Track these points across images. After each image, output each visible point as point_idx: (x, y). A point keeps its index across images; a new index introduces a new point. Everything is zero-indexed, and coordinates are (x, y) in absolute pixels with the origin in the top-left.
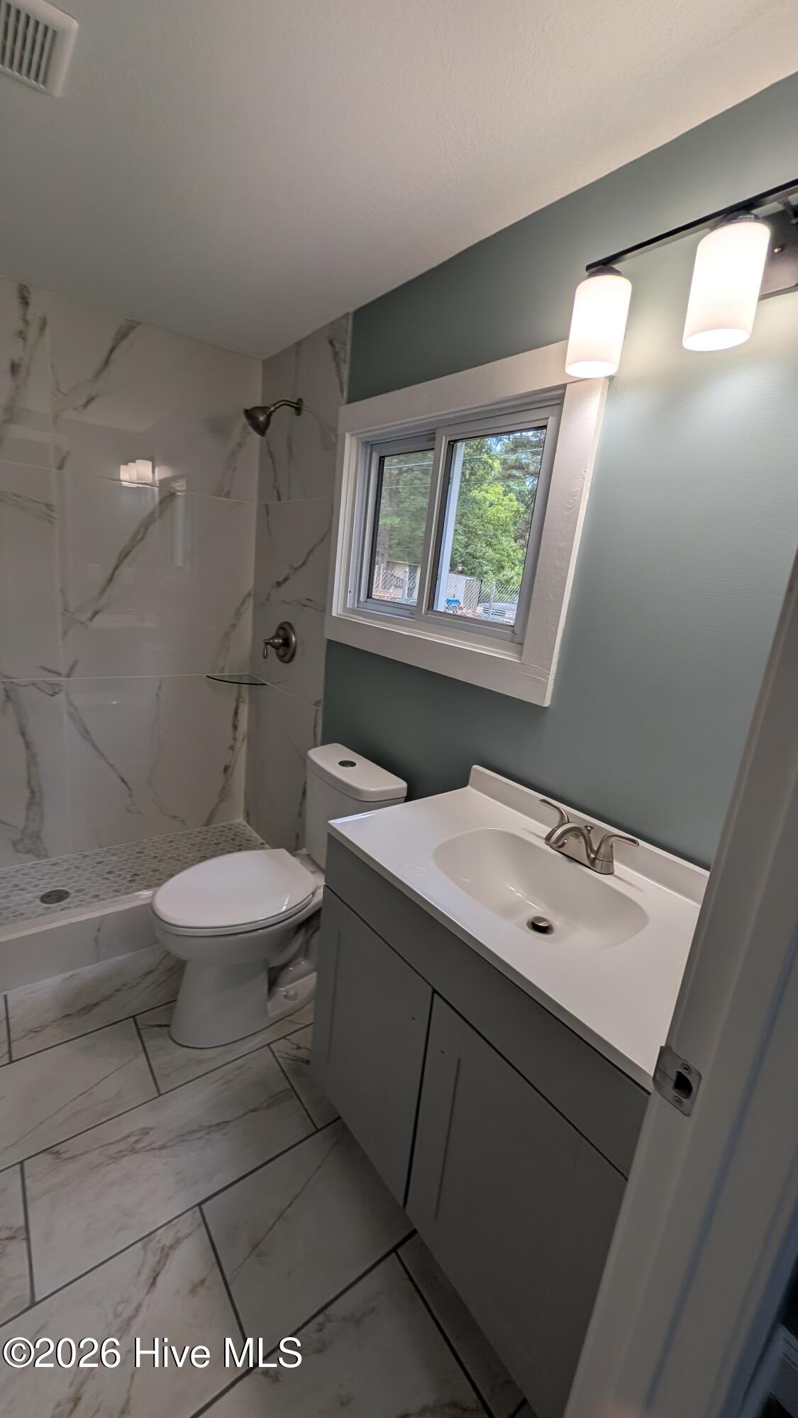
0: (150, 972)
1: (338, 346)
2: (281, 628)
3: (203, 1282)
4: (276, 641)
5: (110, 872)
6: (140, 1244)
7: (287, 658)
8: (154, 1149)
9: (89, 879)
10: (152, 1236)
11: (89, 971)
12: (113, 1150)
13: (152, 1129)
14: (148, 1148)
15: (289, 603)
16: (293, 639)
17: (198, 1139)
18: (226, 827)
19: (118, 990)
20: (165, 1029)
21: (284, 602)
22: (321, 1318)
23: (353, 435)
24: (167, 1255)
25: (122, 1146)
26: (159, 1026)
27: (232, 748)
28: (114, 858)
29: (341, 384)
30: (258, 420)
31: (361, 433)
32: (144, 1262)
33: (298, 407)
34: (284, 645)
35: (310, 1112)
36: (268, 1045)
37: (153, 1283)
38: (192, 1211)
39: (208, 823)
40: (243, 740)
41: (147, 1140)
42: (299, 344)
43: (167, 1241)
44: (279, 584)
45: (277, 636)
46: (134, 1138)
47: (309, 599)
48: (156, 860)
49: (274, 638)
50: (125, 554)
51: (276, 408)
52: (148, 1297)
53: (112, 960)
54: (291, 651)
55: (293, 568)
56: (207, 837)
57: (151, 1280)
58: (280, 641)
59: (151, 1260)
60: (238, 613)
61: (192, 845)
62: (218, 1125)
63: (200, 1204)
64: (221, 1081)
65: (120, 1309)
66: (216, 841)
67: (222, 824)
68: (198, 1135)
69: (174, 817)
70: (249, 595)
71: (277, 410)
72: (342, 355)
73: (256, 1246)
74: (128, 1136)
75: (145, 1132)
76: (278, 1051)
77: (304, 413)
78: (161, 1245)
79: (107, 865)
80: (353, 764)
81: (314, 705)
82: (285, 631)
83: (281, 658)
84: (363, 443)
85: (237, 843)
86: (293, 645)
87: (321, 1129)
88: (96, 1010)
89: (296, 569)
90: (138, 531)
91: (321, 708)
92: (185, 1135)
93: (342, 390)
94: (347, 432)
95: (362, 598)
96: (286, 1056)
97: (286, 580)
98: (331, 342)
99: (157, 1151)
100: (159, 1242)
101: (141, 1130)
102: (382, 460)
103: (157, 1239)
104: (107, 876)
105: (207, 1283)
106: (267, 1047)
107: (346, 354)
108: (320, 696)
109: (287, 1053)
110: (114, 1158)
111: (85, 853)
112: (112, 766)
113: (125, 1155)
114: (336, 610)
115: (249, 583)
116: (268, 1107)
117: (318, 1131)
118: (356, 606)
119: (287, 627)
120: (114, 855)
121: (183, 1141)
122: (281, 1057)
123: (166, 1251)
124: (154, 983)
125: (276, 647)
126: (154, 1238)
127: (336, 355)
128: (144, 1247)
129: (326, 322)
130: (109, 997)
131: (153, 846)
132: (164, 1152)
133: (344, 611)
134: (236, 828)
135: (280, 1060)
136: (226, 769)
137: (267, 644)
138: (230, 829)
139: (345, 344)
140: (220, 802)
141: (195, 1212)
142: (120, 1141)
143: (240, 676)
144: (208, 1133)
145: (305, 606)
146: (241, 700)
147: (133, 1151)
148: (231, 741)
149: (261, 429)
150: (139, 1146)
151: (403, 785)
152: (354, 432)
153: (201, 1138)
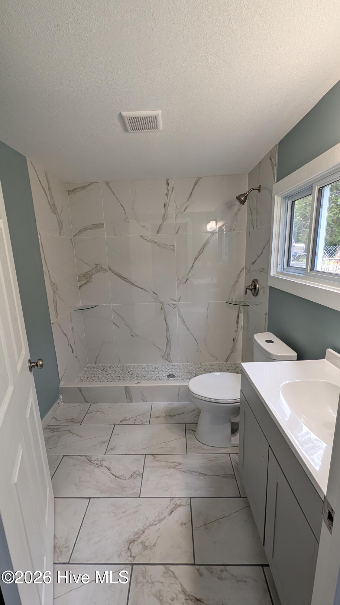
0: (194, 411)
1: (273, 160)
2: (253, 281)
3: (185, 524)
4: (251, 287)
5: (189, 372)
6: (170, 498)
7: (255, 294)
8: (181, 471)
9: (182, 373)
10: (174, 498)
11: (176, 404)
12: (169, 464)
13: (182, 464)
14: (179, 469)
15: (257, 271)
16: (258, 286)
17: (195, 475)
18: (233, 363)
19: (182, 413)
20: (194, 432)
21: (255, 270)
22: (223, 567)
23: (278, 196)
24: (177, 508)
25: (172, 465)
26: (193, 430)
27: (236, 331)
28: (192, 368)
29: (274, 175)
30: (242, 199)
31: (282, 194)
32: (169, 505)
33: (259, 189)
34: (254, 289)
35: (239, 488)
36: (229, 454)
37: (171, 513)
38: (187, 498)
39: (226, 361)
40: (241, 328)
41: (179, 467)
42: (260, 163)
43: (178, 503)
44: (253, 263)
45: (252, 285)
46: (176, 464)
47: (263, 269)
48: (205, 371)
49: (250, 286)
50: (196, 258)
51: (249, 193)
52: (168, 516)
53: (183, 402)
54: (257, 291)
55: (257, 256)
56: (225, 366)
57: (170, 512)
58: (252, 287)
59: (172, 506)
60: (239, 276)
61: (218, 368)
62: (203, 474)
63: (191, 498)
64: (208, 459)
65: (160, 514)
66: (228, 368)
67: (232, 362)
68: (196, 474)
69: (214, 356)
70: (244, 268)
71: (250, 193)
72: (274, 163)
73: (206, 524)
74: (174, 462)
75: (180, 464)
76: (233, 458)
77: (261, 191)
78: (176, 503)
79: (189, 369)
80: (272, 342)
81: (265, 315)
82: (255, 282)
83: (253, 294)
84: (284, 198)
85: (236, 371)
86: (258, 289)
87: (242, 497)
88: (174, 417)
89: (259, 256)
90: (201, 250)
91: (267, 316)
92: (192, 472)
93: (274, 178)
94: (275, 195)
95: (285, 266)
96: (235, 461)
97: (255, 261)
98: (270, 159)
99: (181, 472)
100: (175, 501)
101: (179, 462)
102: (293, 203)
103: (175, 500)
104: (187, 373)
105: (186, 525)
106: (228, 455)
107: (276, 162)
108: (267, 311)
109: (236, 461)
110: (169, 467)
111: (183, 364)
112: (192, 334)
113: (172, 468)
114: (273, 273)
115: (243, 264)
116: (223, 477)
117: (241, 497)
118: (282, 270)
119: (255, 281)
120: (192, 366)
121: (191, 473)
122: (233, 461)
123: (177, 506)
124: (194, 415)
125: (251, 290)
126: (174, 500)
127: (272, 163)
128: (171, 500)
129: (268, 151)
130: (179, 414)
131: (205, 366)
132: (184, 473)
133: (276, 273)
134: (238, 365)
135: (232, 462)
136: (234, 340)
137: (247, 288)
138: (235, 365)
139: (275, 158)
140: (231, 353)
141: (188, 499)
142: (171, 463)
143: (240, 302)
144: (199, 475)
145: (262, 272)
146: (240, 312)
147: (175, 468)
148: (236, 329)
149: (243, 203)
150: (177, 467)
151: (295, 354)
152: (279, 194)
153: (197, 475)
